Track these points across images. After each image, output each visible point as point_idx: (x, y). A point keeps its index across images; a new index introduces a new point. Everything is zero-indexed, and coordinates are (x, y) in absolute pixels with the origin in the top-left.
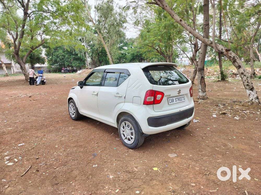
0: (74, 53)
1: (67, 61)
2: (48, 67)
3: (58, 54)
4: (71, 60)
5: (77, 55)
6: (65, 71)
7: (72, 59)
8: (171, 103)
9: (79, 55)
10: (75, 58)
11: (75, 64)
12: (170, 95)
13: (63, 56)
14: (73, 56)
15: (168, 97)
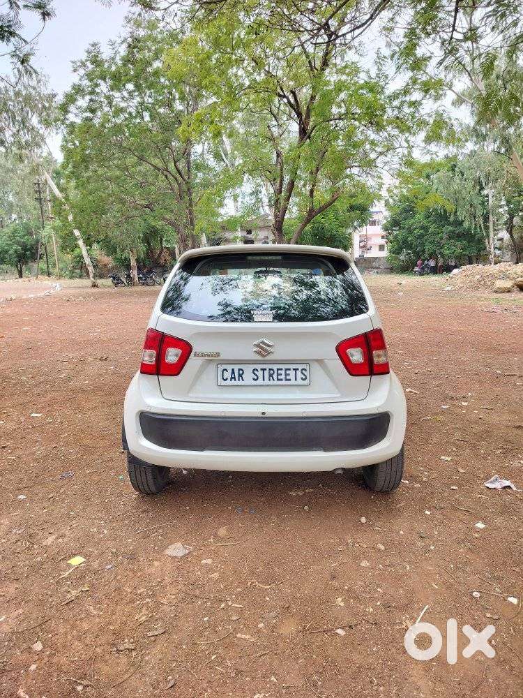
0: (452, 219)
1: (431, 243)
2: (388, 259)
3: (412, 225)
4: (441, 239)
5: (461, 223)
6: (423, 269)
7: (445, 236)
8: (228, 383)
9: (466, 224)
10: (453, 232)
11: (453, 249)
12: (218, 355)
13: (423, 228)
14: (451, 228)
15: (206, 358)
